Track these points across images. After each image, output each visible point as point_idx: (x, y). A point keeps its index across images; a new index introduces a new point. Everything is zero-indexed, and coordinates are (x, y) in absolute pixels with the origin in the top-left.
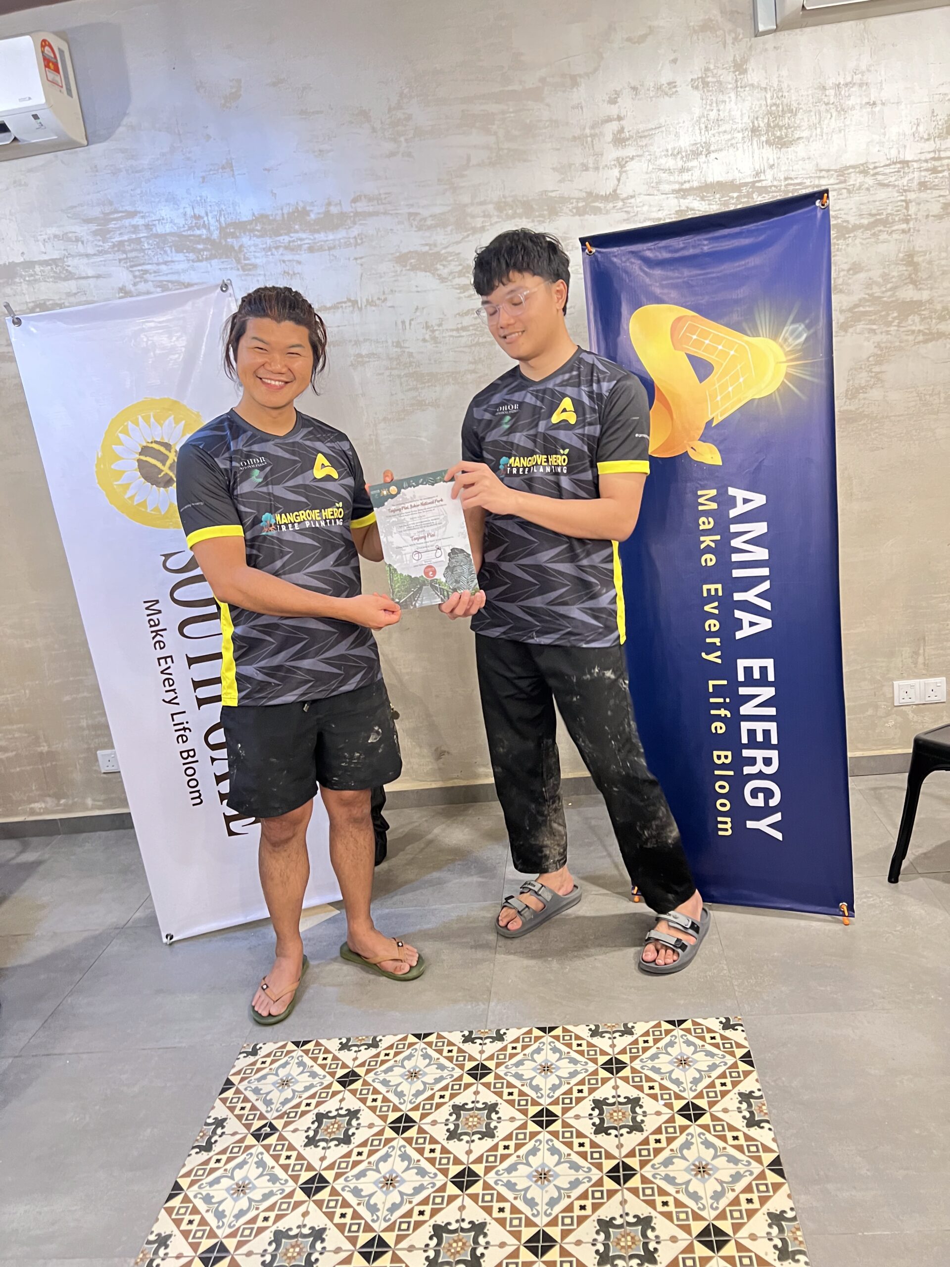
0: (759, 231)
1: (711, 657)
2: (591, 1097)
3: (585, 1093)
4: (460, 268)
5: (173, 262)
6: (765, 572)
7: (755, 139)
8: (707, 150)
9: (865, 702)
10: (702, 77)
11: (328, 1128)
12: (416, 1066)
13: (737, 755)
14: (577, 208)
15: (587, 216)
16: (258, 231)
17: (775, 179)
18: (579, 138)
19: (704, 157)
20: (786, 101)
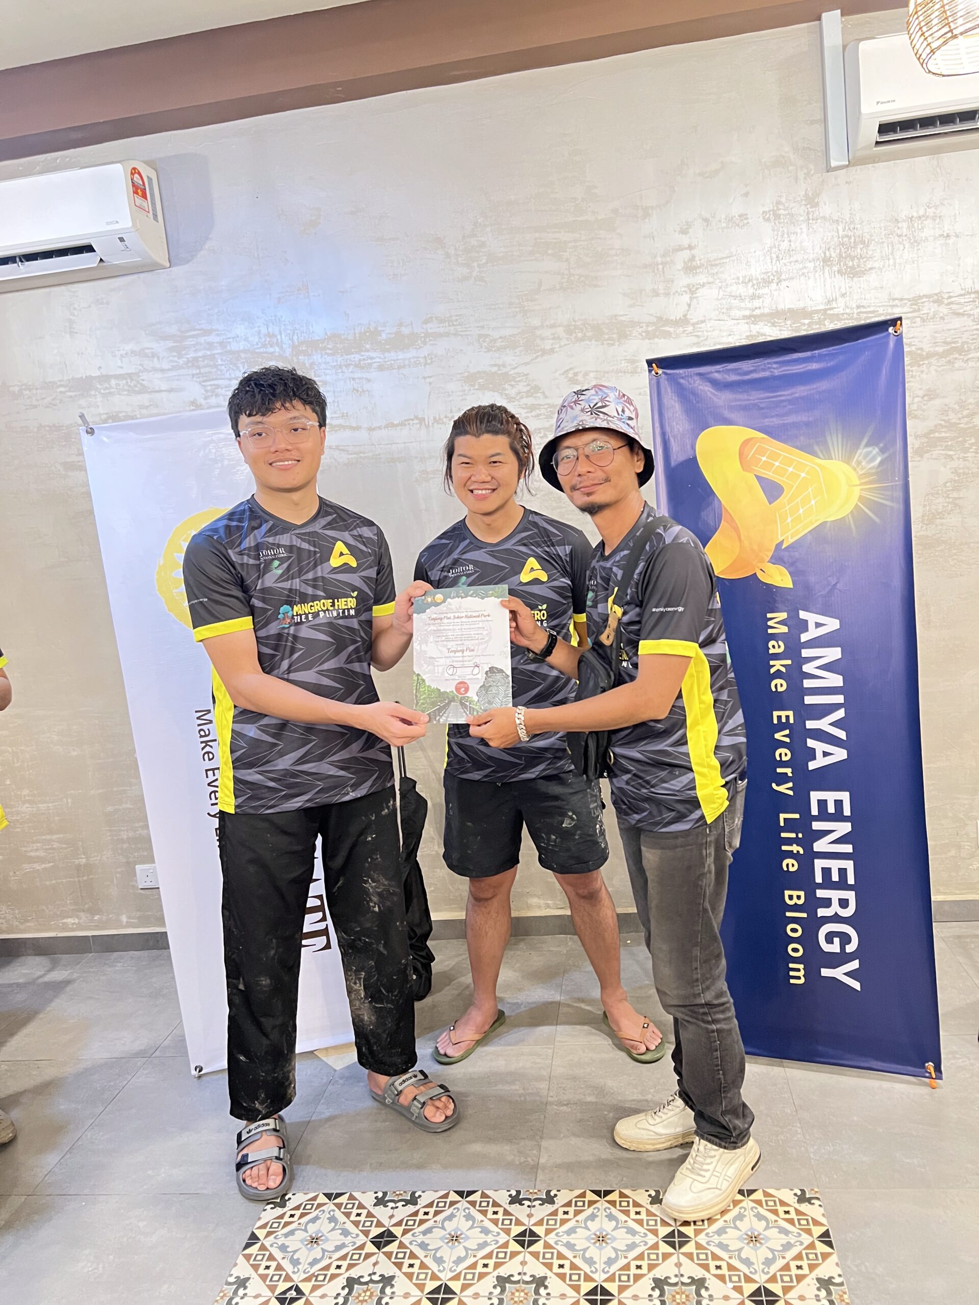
0: (832, 356)
1: (782, 789)
2: (651, 1275)
3: (644, 1270)
4: (528, 388)
6: (839, 699)
7: (827, 269)
8: (778, 278)
9: (947, 841)
10: (773, 210)
11: (360, 1295)
12: (457, 1229)
13: (811, 895)
14: (647, 332)
15: (656, 340)
16: (329, 349)
17: (847, 307)
18: (650, 265)
19: (775, 285)
20: (858, 233)
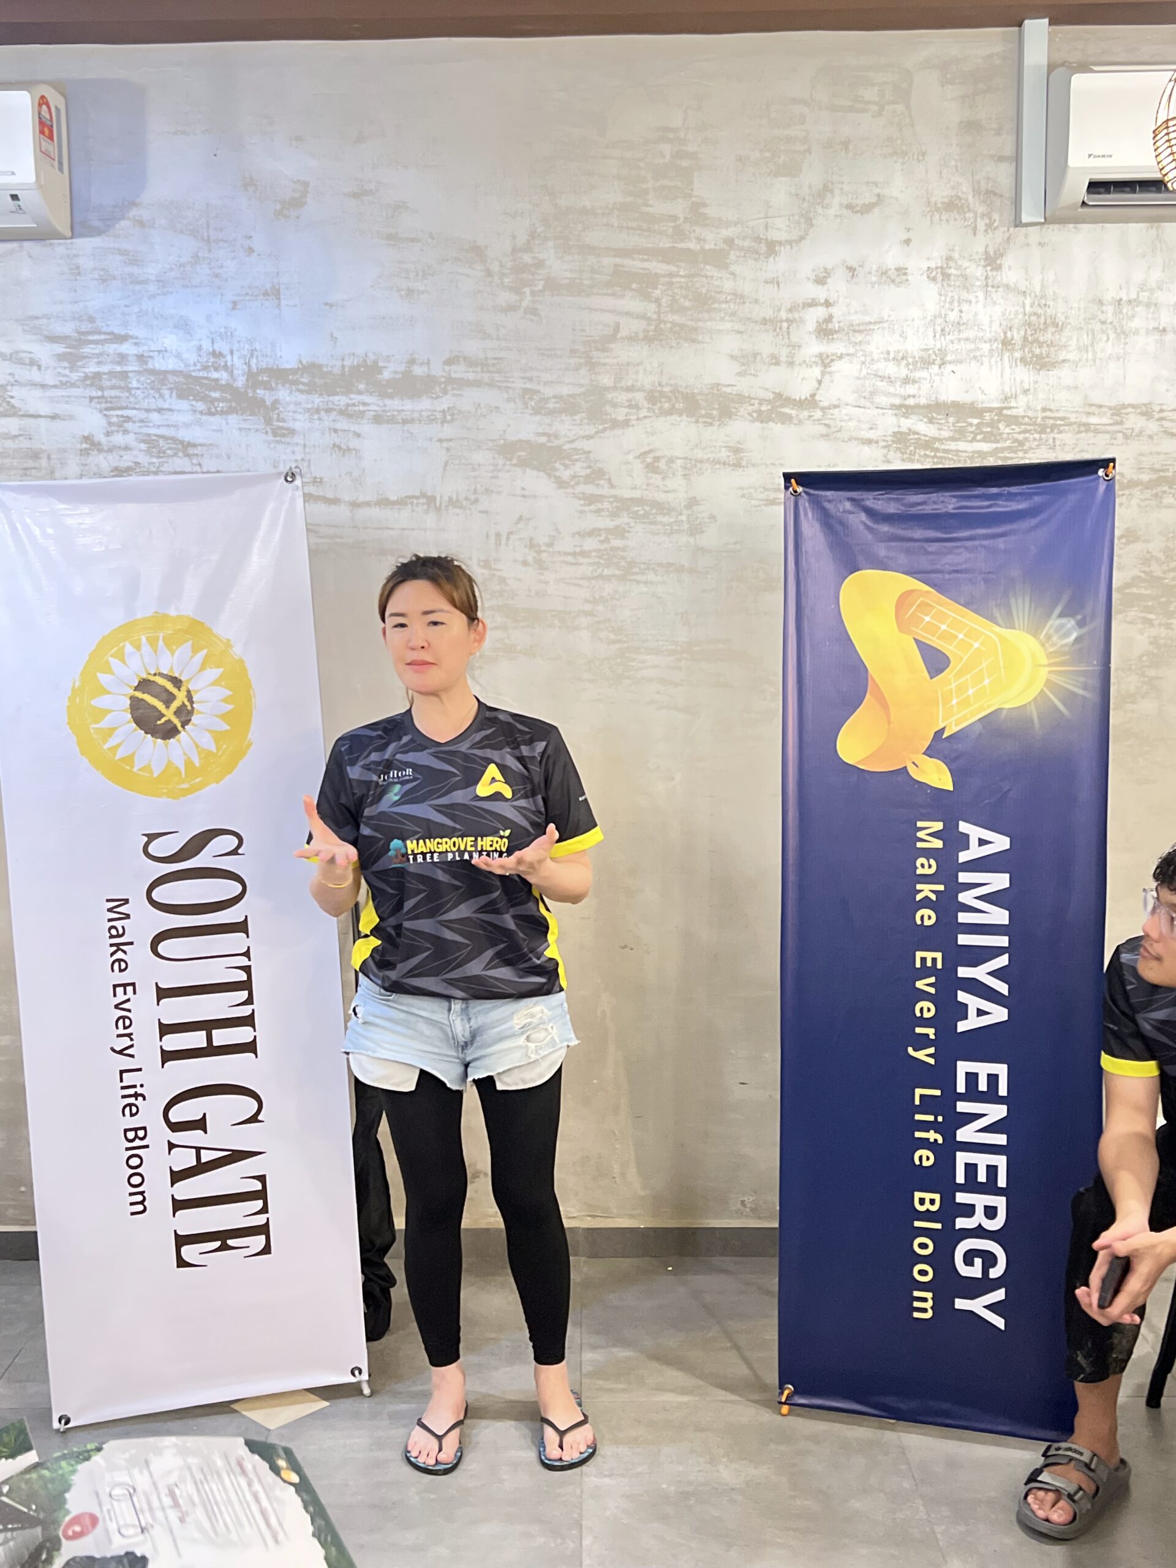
1: (921, 1055)
4: (589, 471)
5: (170, 410)
6: (1003, 941)
7: (1007, 355)
8: (942, 359)
10: (942, 268)
13: (948, 1199)
14: (760, 412)
15: (771, 424)
16: (303, 384)
17: (1029, 408)
18: (771, 321)
19: (937, 367)
20: (1049, 312)
